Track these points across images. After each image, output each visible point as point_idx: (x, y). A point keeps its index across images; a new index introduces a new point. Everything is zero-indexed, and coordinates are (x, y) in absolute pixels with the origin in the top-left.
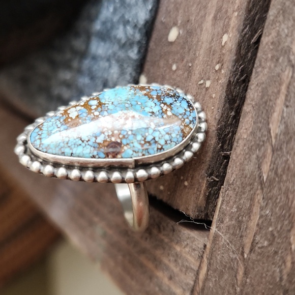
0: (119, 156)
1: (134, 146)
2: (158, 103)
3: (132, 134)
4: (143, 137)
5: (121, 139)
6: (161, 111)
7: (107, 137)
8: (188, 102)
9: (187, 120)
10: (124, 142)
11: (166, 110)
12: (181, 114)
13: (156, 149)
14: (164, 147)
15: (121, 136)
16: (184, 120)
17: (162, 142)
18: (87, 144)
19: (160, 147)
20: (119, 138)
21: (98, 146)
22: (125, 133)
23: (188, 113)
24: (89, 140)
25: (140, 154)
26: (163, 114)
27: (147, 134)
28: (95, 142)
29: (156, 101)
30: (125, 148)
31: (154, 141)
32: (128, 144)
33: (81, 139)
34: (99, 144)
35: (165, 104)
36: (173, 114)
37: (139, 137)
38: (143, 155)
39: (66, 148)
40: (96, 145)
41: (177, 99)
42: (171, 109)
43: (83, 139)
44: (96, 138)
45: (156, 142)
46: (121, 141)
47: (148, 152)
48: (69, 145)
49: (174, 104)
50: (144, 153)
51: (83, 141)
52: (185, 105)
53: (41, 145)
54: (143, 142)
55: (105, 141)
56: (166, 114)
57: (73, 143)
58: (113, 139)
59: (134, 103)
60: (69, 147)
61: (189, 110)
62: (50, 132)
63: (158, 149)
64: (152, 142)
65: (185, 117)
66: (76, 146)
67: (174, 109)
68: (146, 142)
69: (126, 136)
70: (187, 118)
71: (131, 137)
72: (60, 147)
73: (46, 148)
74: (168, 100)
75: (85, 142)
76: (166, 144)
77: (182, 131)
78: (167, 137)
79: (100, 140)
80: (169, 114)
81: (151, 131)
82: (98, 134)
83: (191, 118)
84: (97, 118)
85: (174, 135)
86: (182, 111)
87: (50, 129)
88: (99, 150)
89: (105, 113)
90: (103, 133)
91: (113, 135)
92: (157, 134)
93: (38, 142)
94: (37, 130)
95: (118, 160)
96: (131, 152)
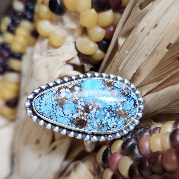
0: (83, 128)
1: (93, 125)
3: (95, 117)
4: (100, 120)
5: (87, 119)
6: (116, 106)
7: (79, 116)
8: (135, 102)
9: (130, 115)
10: (89, 121)
11: (120, 106)
12: (127, 110)
13: (106, 129)
14: (111, 129)
15: (88, 117)
16: (129, 114)
17: (111, 126)
18: (67, 117)
19: (109, 128)
20: (86, 118)
21: (73, 120)
22: (90, 116)
23: (132, 110)
24: (68, 115)
25: (96, 130)
26: (117, 108)
27: (103, 119)
28: (72, 117)
30: (88, 125)
31: (106, 124)
32: (90, 123)
33: (64, 113)
34: (74, 119)
36: (123, 109)
37: (98, 121)
38: (98, 131)
39: (54, 116)
40: (72, 119)
41: (128, 98)
42: (123, 106)
43: (65, 114)
44: (73, 114)
45: (107, 125)
46: (87, 120)
47: (101, 130)
48: (56, 115)
49: (126, 102)
50: (99, 130)
51: (65, 115)
52: (132, 103)
53: (40, 110)
54: (100, 124)
55: (77, 118)
56: (119, 108)
57: (58, 114)
58: (83, 118)
60: (56, 116)
61: (133, 107)
62: (46, 103)
63: (107, 129)
64: (105, 125)
65: (130, 112)
66: (60, 116)
67: (125, 105)
68: (101, 124)
69: (91, 118)
70: (131, 113)
71: (93, 119)
72: (50, 115)
73: (42, 113)
75: (66, 115)
76: (113, 127)
77: (125, 121)
78: (115, 124)
79: (75, 116)
80: (121, 109)
81: (106, 118)
82: (75, 112)
83: (133, 113)
84: (75, 102)
85: (119, 123)
86: (129, 108)
87: (47, 101)
88: (72, 122)
89: (82, 100)
90: (78, 112)
91: (83, 115)
92: (109, 121)
93: (38, 107)
94: (39, 99)
95: (83, 130)
96: (91, 128)
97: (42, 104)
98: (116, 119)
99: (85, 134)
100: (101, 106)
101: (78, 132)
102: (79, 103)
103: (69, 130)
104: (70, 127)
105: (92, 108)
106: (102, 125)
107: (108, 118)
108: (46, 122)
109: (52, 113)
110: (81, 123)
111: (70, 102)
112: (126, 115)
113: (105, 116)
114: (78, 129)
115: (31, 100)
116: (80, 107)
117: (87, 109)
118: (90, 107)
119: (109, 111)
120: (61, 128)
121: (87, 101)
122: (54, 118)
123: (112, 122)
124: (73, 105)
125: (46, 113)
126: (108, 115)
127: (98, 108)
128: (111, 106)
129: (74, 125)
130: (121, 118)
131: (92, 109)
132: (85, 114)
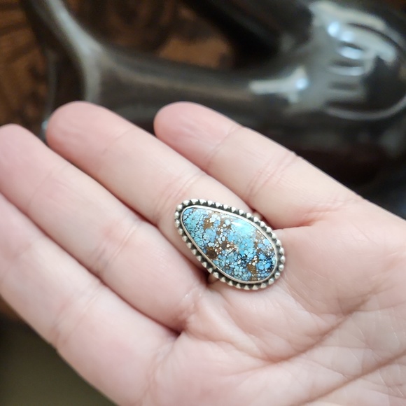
1: (221, 262)
2: (255, 254)
3: (226, 257)
4: (230, 262)
5: (219, 254)
6: (251, 259)
7: (214, 247)
8: (271, 266)
9: (259, 275)
10: (220, 256)
11: (254, 261)
12: (259, 269)
14: (234, 276)
16: (258, 273)
17: (236, 273)
18: (203, 241)
19: (233, 274)
20: (219, 252)
22: (223, 253)
23: (264, 272)
24: (205, 240)
25: (221, 268)
26: (251, 261)
27: (232, 263)
28: (207, 244)
29: (256, 251)
30: (217, 259)
31: (232, 269)
32: (220, 259)
33: (203, 236)
34: (208, 246)
35: (258, 257)
36: (255, 266)
37: (228, 261)
38: (222, 270)
41: (267, 260)
42: (257, 263)
44: (210, 242)
45: (233, 271)
47: (225, 271)
48: (196, 233)
49: (262, 261)
51: (203, 238)
52: (268, 266)
53: (185, 220)
55: (212, 247)
56: (252, 263)
57: (198, 234)
58: (216, 250)
59: (244, 242)
61: (266, 270)
62: (194, 218)
63: (231, 274)
65: (260, 272)
66: (198, 237)
67: (259, 264)
68: (228, 266)
69: (223, 255)
71: (224, 257)
72: (191, 230)
73: (186, 224)
74: (262, 257)
76: (237, 276)
77: (251, 277)
78: (240, 274)
79: (210, 245)
80: (254, 264)
81: (236, 264)
82: (212, 241)
83: (262, 275)
84: (219, 233)
85: (244, 275)
86: (262, 268)
87: (196, 217)
88: (205, 248)
89: (225, 235)
90: (215, 243)
91: (218, 248)
92: (237, 268)
93: (185, 217)
94: (191, 210)
95: (210, 260)
96: (218, 263)
97: (190, 217)
98: (244, 270)
99: (210, 265)
100: (237, 251)
101: (204, 260)
102: (221, 236)
103: (199, 253)
104: (201, 251)
105: (230, 247)
106: (228, 268)
107: (238, 265)
108: (184, 234)
109: (193, 230)
110: (212, 254)
111: (214, 231)
112: (255, 272)
113: (236, 261)
114: (207, 257)
115: (184, 207)
116: (219, 239)
117: (224, 245)
118: (228, 246)
119: (242, 260)
120: (194, 247)
121: (229, 239)
122: (193, 234)
123: (239, 270)
124: (215, 234)
125: (189, 226)
126: (240, 262)
127: (234, 251)
128: (246, 256)
129: (205, 251)
130: (249, 273)
131: (228, 248)
132: (220, 248)
